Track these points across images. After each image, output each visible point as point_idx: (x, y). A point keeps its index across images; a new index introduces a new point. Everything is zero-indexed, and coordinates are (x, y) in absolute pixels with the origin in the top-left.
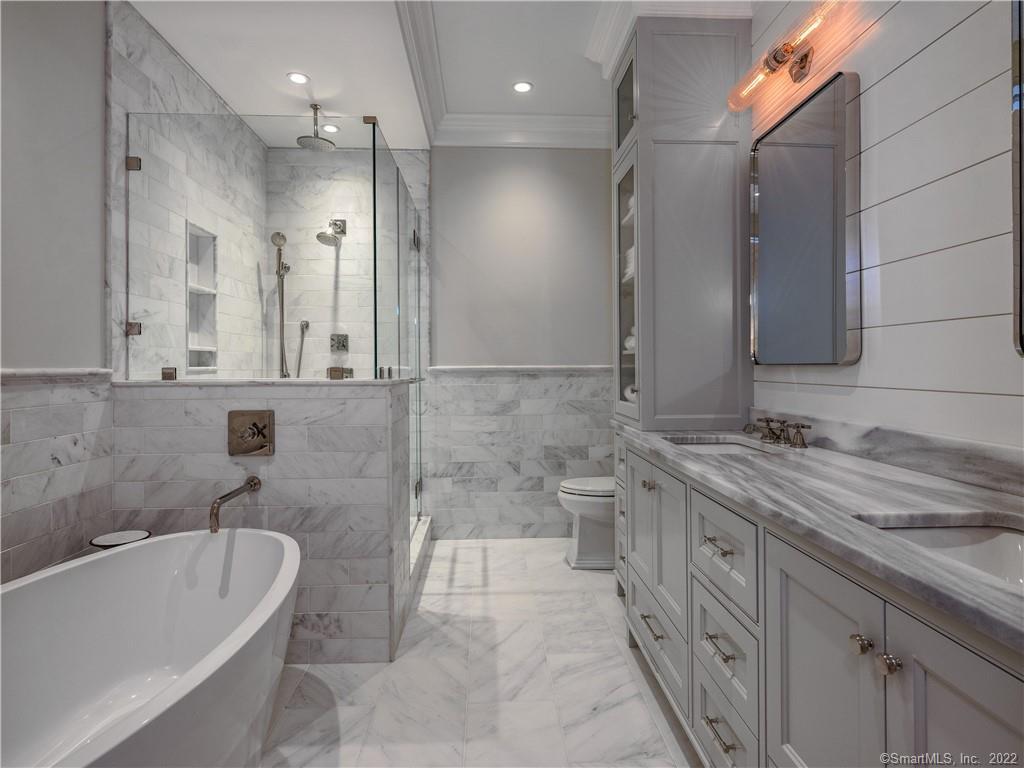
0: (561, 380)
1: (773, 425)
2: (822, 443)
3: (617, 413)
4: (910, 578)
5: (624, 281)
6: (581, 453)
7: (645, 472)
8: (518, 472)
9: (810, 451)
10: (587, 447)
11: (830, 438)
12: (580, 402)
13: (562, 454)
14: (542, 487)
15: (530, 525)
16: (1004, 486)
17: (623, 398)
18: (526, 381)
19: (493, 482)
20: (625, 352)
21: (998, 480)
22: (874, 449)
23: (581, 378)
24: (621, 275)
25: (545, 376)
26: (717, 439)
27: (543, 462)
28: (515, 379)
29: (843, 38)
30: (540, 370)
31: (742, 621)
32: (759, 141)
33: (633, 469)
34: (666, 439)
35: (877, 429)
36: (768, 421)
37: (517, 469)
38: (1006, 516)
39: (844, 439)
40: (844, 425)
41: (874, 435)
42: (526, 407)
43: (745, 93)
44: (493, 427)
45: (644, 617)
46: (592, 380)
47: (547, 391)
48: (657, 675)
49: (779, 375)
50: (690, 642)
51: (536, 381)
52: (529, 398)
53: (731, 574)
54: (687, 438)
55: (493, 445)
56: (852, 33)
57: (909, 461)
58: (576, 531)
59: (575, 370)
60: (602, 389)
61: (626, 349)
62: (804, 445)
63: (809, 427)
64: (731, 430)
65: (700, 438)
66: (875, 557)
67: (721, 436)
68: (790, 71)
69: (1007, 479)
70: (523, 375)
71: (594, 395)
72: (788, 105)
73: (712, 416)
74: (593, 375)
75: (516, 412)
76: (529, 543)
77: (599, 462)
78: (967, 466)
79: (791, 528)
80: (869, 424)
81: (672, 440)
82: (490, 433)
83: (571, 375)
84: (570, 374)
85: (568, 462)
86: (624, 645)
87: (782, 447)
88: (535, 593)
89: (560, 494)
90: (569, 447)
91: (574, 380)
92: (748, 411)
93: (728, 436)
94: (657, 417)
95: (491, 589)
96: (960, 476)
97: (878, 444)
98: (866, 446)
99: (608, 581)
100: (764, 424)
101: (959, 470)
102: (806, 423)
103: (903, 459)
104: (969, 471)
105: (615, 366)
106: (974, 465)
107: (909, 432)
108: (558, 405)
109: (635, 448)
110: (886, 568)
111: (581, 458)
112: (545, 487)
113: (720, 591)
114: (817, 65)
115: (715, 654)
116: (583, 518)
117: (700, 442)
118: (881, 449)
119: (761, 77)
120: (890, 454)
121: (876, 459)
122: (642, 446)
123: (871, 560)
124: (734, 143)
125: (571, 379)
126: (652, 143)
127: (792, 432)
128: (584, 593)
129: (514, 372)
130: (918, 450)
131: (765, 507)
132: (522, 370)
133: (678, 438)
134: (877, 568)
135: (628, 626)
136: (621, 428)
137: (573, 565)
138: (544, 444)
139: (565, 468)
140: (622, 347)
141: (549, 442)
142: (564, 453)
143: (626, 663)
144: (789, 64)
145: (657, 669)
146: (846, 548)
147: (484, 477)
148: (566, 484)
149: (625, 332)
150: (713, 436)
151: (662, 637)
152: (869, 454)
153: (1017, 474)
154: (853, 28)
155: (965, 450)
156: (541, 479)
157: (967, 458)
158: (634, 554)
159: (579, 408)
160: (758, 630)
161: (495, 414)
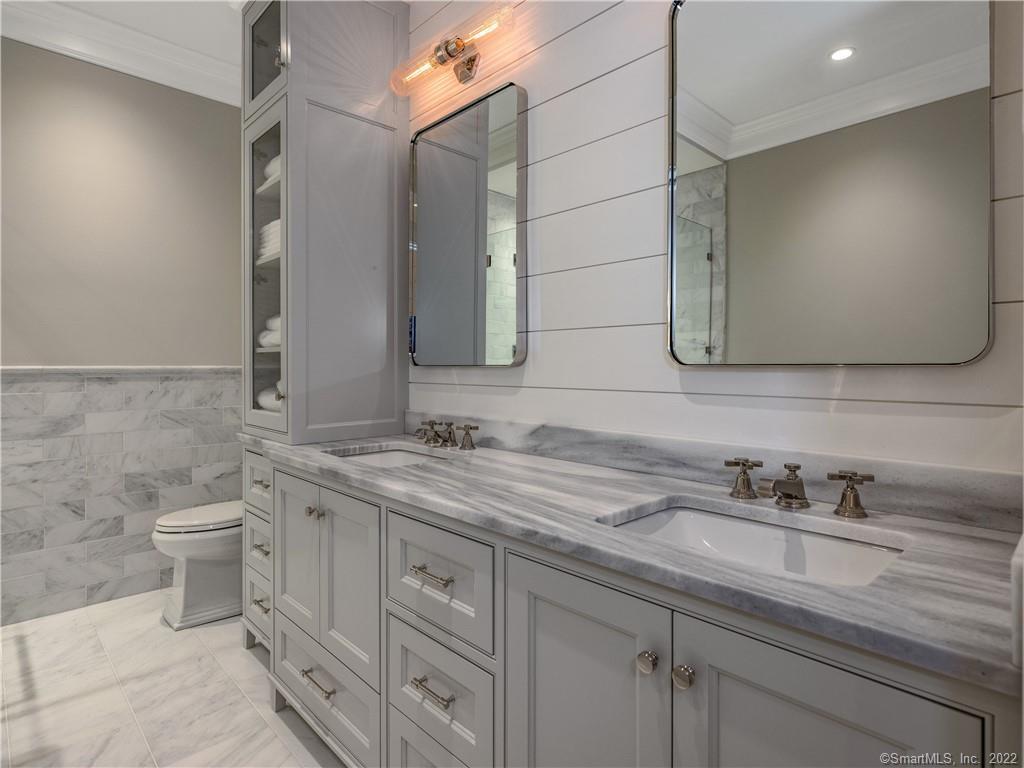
0: (150, 385)
1: (436, 428)
2: (488, 443)
3: (246, 425)
4: (717, 587)
5: (259, 262)
6: (181, 477)
7: (309, 495)
8: (82, 516)
9: (478, 451)
10: (189, 469)
11: (495, 436)
12: (180, 412)
13: (154, 483)
14: (122, 529)
15: (100, 586)
16: (655, 469)
17: (256, 406)
18: (95, 387)
19: (35, 536)
20: (259, 350)
21: (650, 464)
22: (540, 445)
23: (181, 382)
24: (255, 255)
25: (127, 379)
26: (380, 447)
27: (124, 496)
28: (76, 384)
29: (509, 52)
30: (119, 373)
31: (468, 655)
32: (419, 133)
33: (284, 494)
34: (326, 452)
35: (543, 426)
36: (432, 424)
37: (78, 511)
38: (680, 497)
39: (510, 438)
40: (511, 424)
41: (541, 433)
42: (95, 423)
43: (408, 78)
44: (37, 454)
45: (306, 673)
46: (197, 384)
47: (129, 400)
48: (329, 740)
49: (439, 375)
50: (382, 691)
51: (113, 387)
52: (99, 410)
53: (452, 604)
54: (349, 449)
55: (35, 481)
56: (520, 49)
57: (575, 454)
58: (179, 577)
59: (172, 372)
60: (212, 395)
61: (261, 346)
62: (473, 447)
63: (477, 428)
64: (388, 436)
65: (363, 448)
66: (670, 568)
67: (384, 444)
68: (456, 69)
69: (657, 463)
70: (88, 379)
71: (199, 402)
72: (449, 105)
73: (369, 422)
74: (198, 378)
75: (77, 431)
76: (99, 610)
77: (206, 486)
78: (625, 455)
79: (551, 546)
80: (536, 422)
81: (333, 453)
82: (30, 466)
83: (167, 379)
84: (166, 377)
85: (161, 492)
86: (268, 712)
87: (449, 451)
88: (122, 682)
89: (156, 536)
90: (164, 472)
91: (171, 384)
92: (404, 413)
93: (391, 443)
94: (310, 427)
95: (41, 700)
96: (620, 464)
97: (545, 440)
98: (532, 443)
99: (232, 633)
100: (429, 428)
101: (617, 459)
102: (473, 424)
103: (569, 453)
104: (627, 459)
105: (245, 365)
106: (631, 453)
107: (574, 427)
108: (147, 418)
109: (293, 468)
110: (685, 578)
111: (182, 483)
112: (125, 531)
113: (435, 628)
114: (483, 72)
115: (424, 698)
116: (190, 561)
117: (363, 452)
118: (548, 445)
119: (427, 66)
120: (556, 449)
121: (542, 455)
122: (306, 465)
123: (665, 572)
124: (393, 129)
125: (166, 383)
126: (306, 102)
127: (460, 434)
128: (200, 660)
129: (76, 374)
130: (581, 443)
131: (512, 525)
132: (88, 372)
133: (339, 450)
134: (674, 579)
135: (272, 685)
136: (256, 443)
137: (176, 625)
138: (124, 471)
139: (157, 498)
140: (256, 344)
141: (134, 468)
142: (156, 479)
143: (276, 736)
144: (456, 62)
145: (327, 730)
146: (632, 561)
147: (19, 531)
148: (164, 521)
149: (259, 327)
150: (377, 444)
151: (334, 692)
152: (535, 451)
153: (666, 459)
154: (521, 45)
155: (621, 441)
156: (119, 520)
157: (625, 448)
158: (285, 597)
159: (177, 420)
160: (496, 665)
161: (40, 436)
